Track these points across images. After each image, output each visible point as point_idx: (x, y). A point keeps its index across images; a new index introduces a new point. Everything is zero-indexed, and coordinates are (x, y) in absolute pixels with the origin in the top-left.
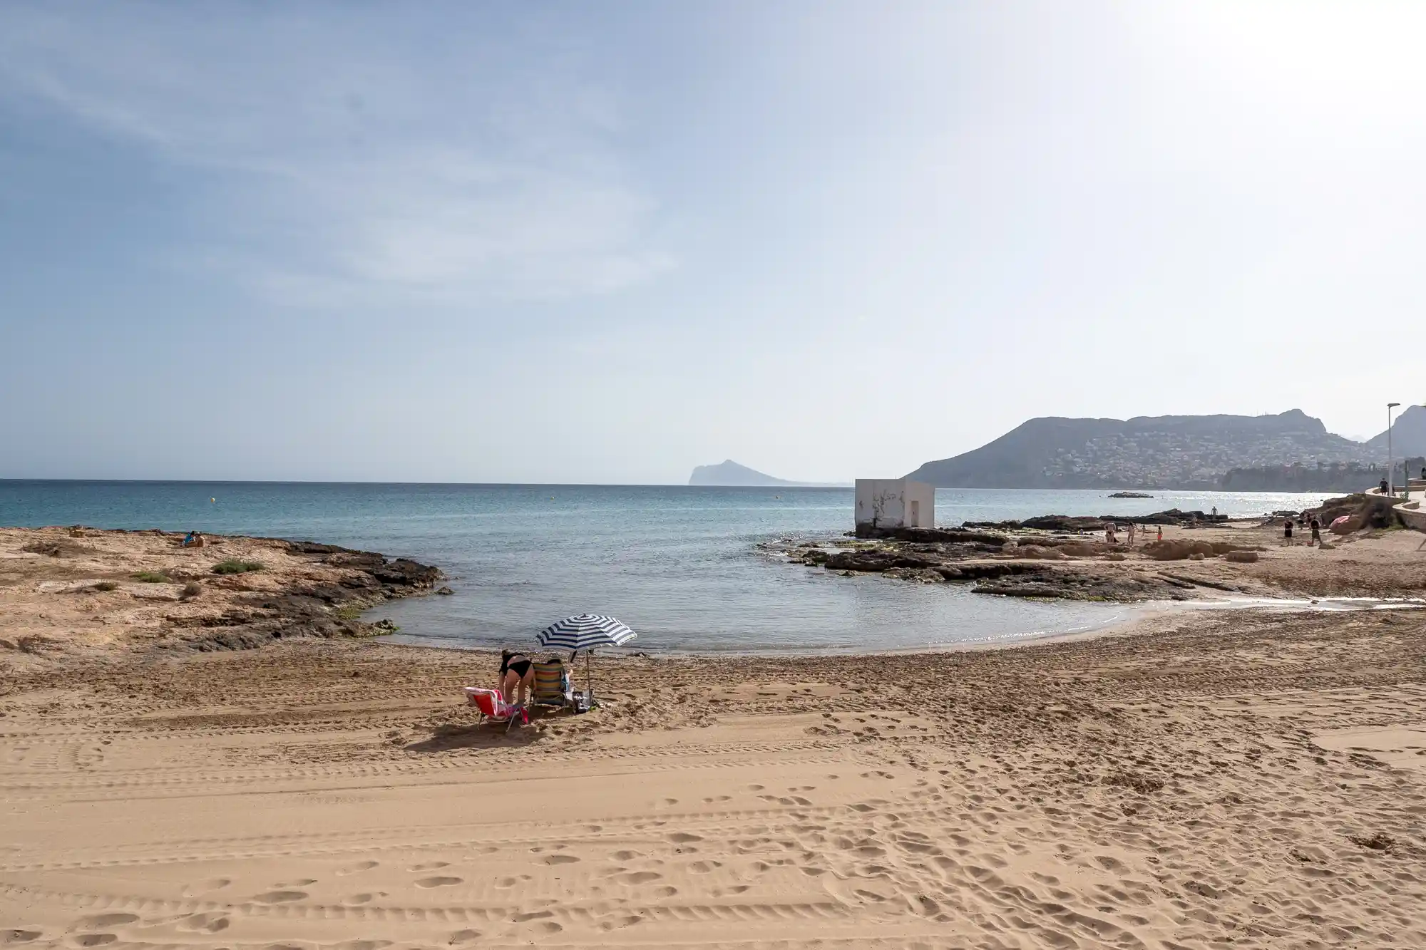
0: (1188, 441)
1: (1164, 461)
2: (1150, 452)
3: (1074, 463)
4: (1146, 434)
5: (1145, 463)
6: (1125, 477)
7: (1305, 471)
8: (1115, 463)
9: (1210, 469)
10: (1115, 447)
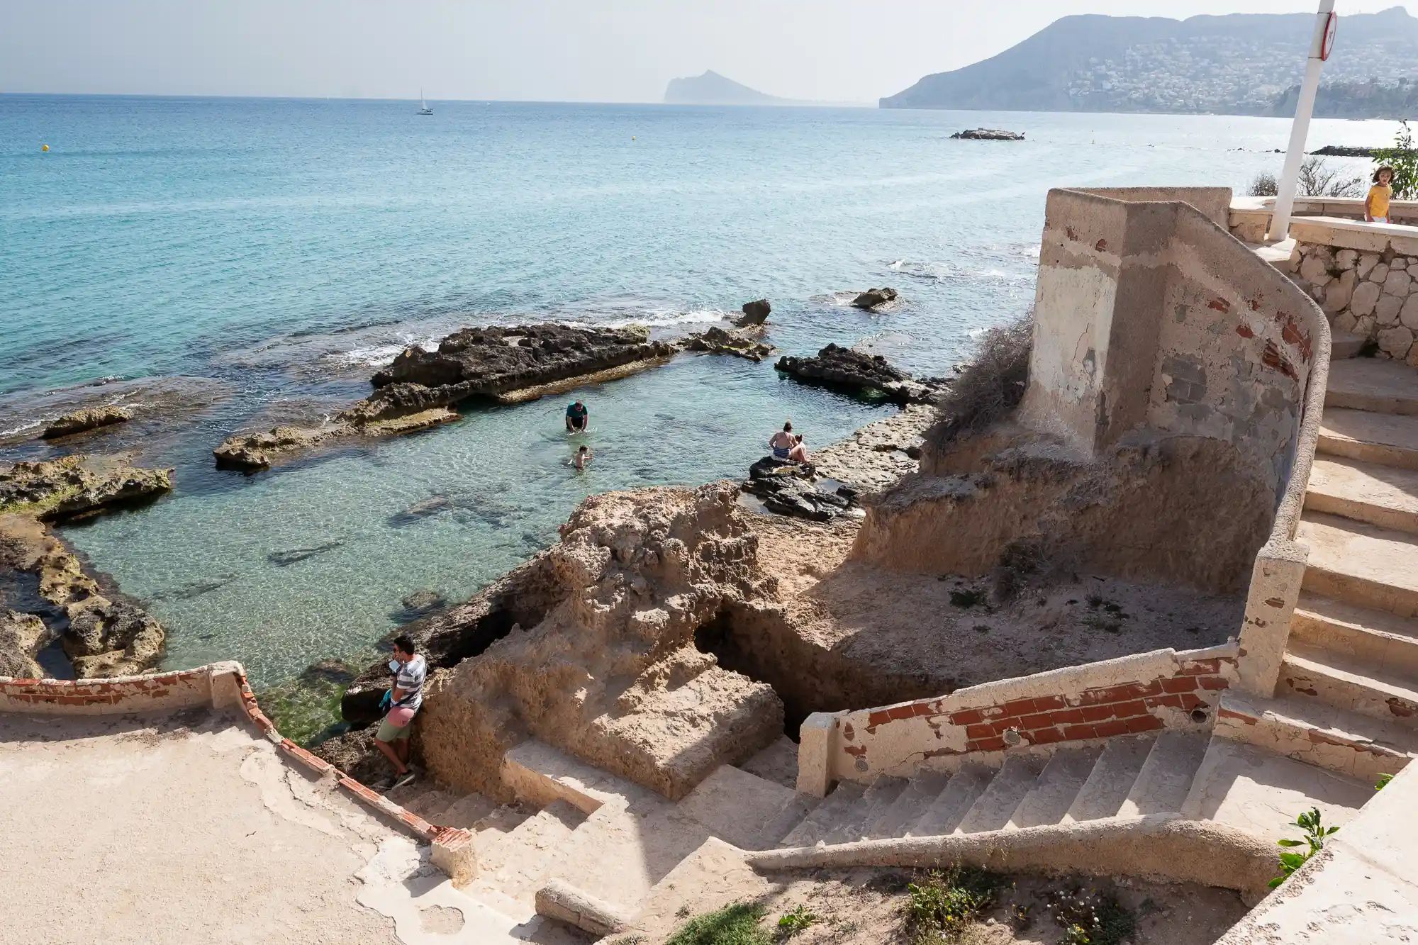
0: (1254, 49)
1: (1217, 76)
2: (1205, 63)
3: (1106, 77)
4: (1204, 39)
5: (1194, 78)
6: (1162, 96)
7: (1380, 90)
8: (1157, 77)
9: (1273, 87)
10: (1160, 57)
